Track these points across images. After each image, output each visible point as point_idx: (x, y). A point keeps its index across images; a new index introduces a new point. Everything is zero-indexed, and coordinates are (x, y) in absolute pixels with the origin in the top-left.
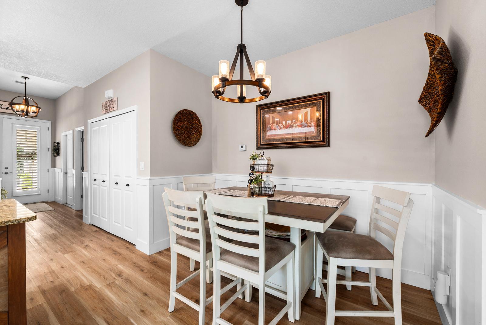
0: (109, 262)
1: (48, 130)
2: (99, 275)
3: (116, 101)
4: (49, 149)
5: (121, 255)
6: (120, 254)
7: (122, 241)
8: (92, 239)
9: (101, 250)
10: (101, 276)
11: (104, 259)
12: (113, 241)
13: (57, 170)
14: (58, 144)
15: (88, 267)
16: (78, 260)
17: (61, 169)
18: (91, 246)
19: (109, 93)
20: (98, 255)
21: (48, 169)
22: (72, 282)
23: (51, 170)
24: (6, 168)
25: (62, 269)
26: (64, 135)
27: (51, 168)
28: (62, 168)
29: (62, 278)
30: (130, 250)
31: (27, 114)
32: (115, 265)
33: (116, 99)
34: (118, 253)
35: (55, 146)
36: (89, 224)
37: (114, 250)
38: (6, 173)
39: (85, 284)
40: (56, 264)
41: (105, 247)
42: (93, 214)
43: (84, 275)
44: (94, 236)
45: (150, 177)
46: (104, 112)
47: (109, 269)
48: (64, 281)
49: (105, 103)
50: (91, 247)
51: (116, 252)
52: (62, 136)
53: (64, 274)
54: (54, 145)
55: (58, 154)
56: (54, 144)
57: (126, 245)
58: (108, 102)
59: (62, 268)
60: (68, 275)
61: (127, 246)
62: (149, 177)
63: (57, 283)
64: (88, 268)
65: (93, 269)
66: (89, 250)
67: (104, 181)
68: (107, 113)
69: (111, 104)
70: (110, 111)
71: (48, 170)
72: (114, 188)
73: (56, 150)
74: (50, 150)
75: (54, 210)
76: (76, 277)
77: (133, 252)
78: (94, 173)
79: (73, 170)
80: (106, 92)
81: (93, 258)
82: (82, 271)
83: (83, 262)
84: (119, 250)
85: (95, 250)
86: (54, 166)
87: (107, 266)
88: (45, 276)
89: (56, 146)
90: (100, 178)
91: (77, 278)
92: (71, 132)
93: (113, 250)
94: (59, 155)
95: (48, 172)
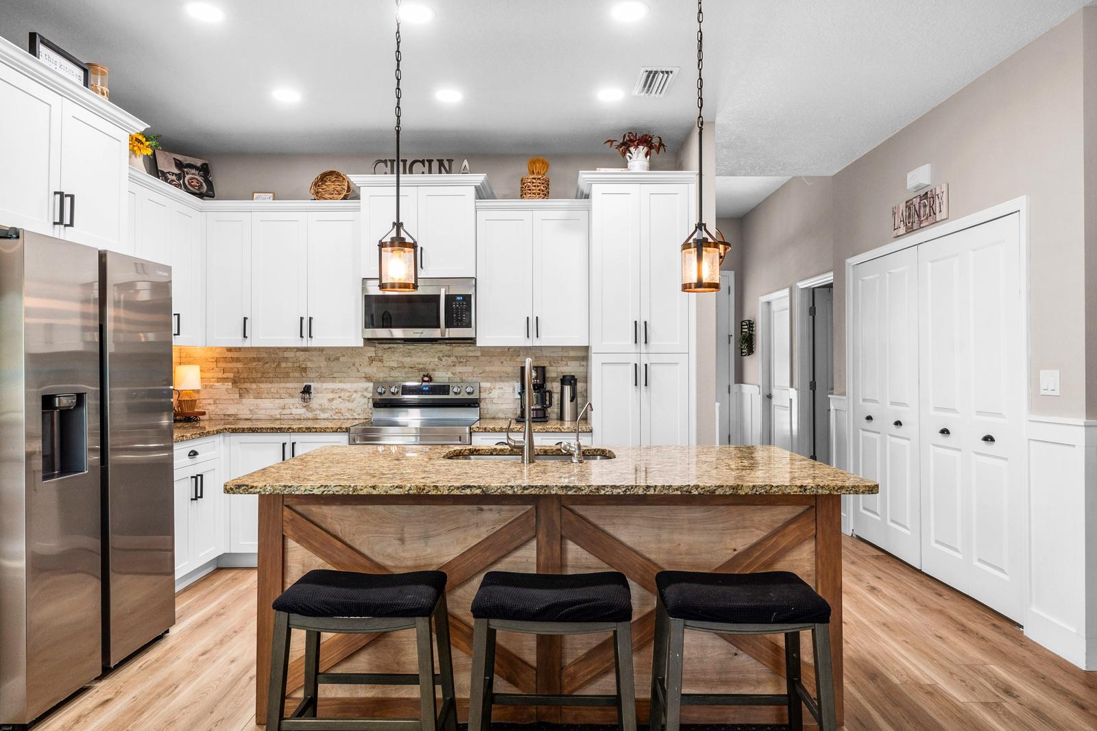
0: (958, 646)
1: (729, 293)
2: (946, 671)
3: (945, 195)
5: (982, 638)
6: (979, 635)
7: (967, 603)
8: (878, 574)
10: (951, 674)
11: (938, 635)
13: (747, 389)
14: (751, 325)
15: (907, 642)
17: (759, 386)
18: (885, 591)
19: (920, 177)
20: (916, 619)
21: (729, 386)
23: (735, 387)
26: (765, 302)
27: (735, 383)
28: (761, 384)
30: (1006, 633)
33: (944, 189)
34: (972, 631)
35: (744, 330)
36: (850, 535)
37: (954, 620)
41: (926, 606)
42: (862, 510)
44: (881, 570)
45: (1087, 419)
46: (902, 230)
47: (967, 666)
49: (902, 206)
50: (886, 594)
51: (963, 626)
52: (760, 305)
54: (742, 328)
55: (751, 351)
56: (742, 325)
58: (916, 201)
62: (1082, 421)
65: (921, 650)
66: (884, 600)
67: (898, 423)
68: (910, 230)
69: (925, 206)
70: (922, 226)
71: (729, 389)
72: (934, 445)
73: (746, 340)
74: (732, 339)
76: (887, 654)
77: (1022, 645)
78: (864, 400)
79: (790, 389)
80: (909, 176)
81: (907, 622)
82: (896, 645)
83: (886, 625)
84: (971, 623)
85: (903, 606)
86: (740, 378)
87: (957, 655)
89: (746, 330)
90: (885, 414)
92: (786, 292)
93: (951, 618)
94: (753, 352)
95: (729, 392)
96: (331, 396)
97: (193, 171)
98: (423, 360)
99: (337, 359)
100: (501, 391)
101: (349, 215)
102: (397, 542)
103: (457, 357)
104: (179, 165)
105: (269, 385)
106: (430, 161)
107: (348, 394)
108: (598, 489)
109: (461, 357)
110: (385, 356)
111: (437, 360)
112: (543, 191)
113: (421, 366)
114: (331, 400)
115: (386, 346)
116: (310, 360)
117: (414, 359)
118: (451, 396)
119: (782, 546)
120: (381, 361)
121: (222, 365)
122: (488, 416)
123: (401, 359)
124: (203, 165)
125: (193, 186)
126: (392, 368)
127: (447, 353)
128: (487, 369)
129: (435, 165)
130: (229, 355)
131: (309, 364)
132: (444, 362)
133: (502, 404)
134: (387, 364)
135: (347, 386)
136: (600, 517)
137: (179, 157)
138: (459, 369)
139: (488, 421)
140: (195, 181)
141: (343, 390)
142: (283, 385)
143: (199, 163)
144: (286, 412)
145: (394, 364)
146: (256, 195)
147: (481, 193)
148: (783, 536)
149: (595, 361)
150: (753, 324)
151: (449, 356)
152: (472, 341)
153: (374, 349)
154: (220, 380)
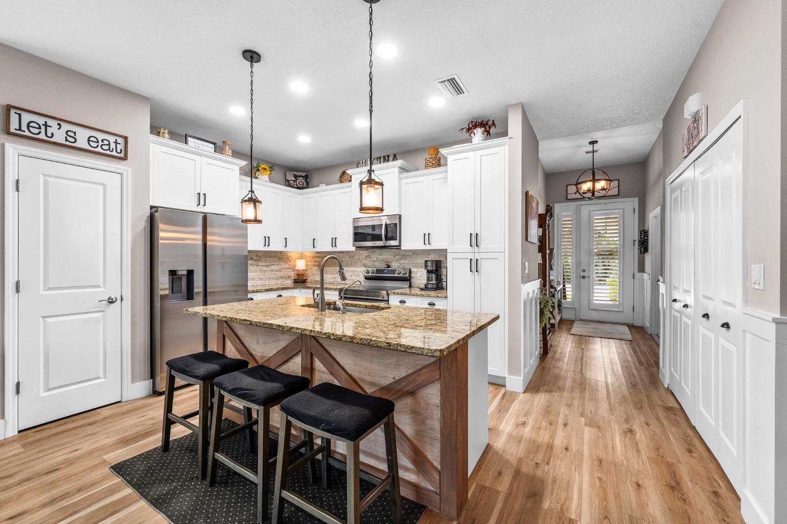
0: (646, 498)
1: (634, 212)
2: (603, 514)
4: (635, 242)
5: (685, 500)
6: (684, 497)
8: (650, 421)
9: (649, 458)
10: (604, 519)
11: (640, 482)
12: (690, 451)
13: (645, 275)
15: (600, 479)
16: (596, 452)
17: (649, 275)
18: (638, 436)
19: (690, 106)
20: (636, 465)
21: (634, 274)
22: (556, 488)
23: (638, 275)
24: (584, 271)
25: (564, 450)
26: (653, 217)
27: (638, 272)
28: (651, 273)
29: (552, 468)
30: (718, 505)
31: (593, 195)
32: (651, 520)
34: (680, 490)
35: (642, 236)
36: (666, 387)
37: (675, 476)
38: (583, 277)
39: (568, 512)
40: (565, 437)
41: (662, 457)
42: (673, 371)
43: (580, 491)
44: (658, 419)
45: (780, 314)
46: (686, 152)
47: (631, 517)
48: (549, 476)
49: (686, 132)
50: (635, 438)
51: (678, 483)
52: (650, 218)
53: (560, 461)
55: (646, 250)
56: (641, 233)
57: (715, 484)
59: (567, 449)
60: (562, 470)
61: (718, 490)
63: (539, 473)
64: (597, 481)
65: (604, 490)
66: (627, 442)
67: (686, 306)
68: (690, 151)
69: (695, 128)
71: (634, 276)
73: (644, 243)
74: (637, 243)
75: (632, 341)
76: (568, 483)
78: (674, 287)
80: (685, 106)
81: (623, 464)
82: (586, 478)
83: (600, 461)
84: (689, 483)
85: (638, 451)
86: (642, 268)
87: (634, 505)
88: (538, 446)
90: (682, 298)
91: (568, 487)
93: (674, 474)
95: (634, 278)
96: (351, 274)
97: (301, 178)
98: (387, 257)
99: (353, 256)
100: (421, 273)
101: (349, 189)
102: (256, 343)
103: (401, 255)
104: (295, 176)
105: (329, 268)
106: (380, 158)
107: (357, 273)
108: (290, 329)
109: (403, 255)
110: (372, 255)
111: (392, 257)
112: (434, 164)
113: (386, 260)
114: (351, 275)
115: (372, 250)
116: (344, 257)
117: (383, 256)
118: (396, 275)
119: (419, 382)
120: (370, 257)
121: (315, 259)
122: (415, 286)
123: (378, 256)
124: (306, 175)
125: (300, 185)
126: (374, 261)
127: (397, 253)
128: (415, 262)
129: (382, 159)
130: (317, 255)
131: (344, 259)
132: (396, 258)
133: (422, 280)
134: (372, 259)
135: (357, 269)
136: (329, 345)
137: (295, 173)
138: (402, 261)
139: (416, 289)
140: (301, 183)
141: (355, 271)
142: (334, 268)
143: (304, 174)
144: (335, 280)
145: (375, 259)
146: (320, 185)
147: (403, 170)
148: (419, 375)
149: (450, 257)
150: (647, 232)
151: (398, 255)
152: (398, 247)
153: (367, 252)
154: (314, 266)
